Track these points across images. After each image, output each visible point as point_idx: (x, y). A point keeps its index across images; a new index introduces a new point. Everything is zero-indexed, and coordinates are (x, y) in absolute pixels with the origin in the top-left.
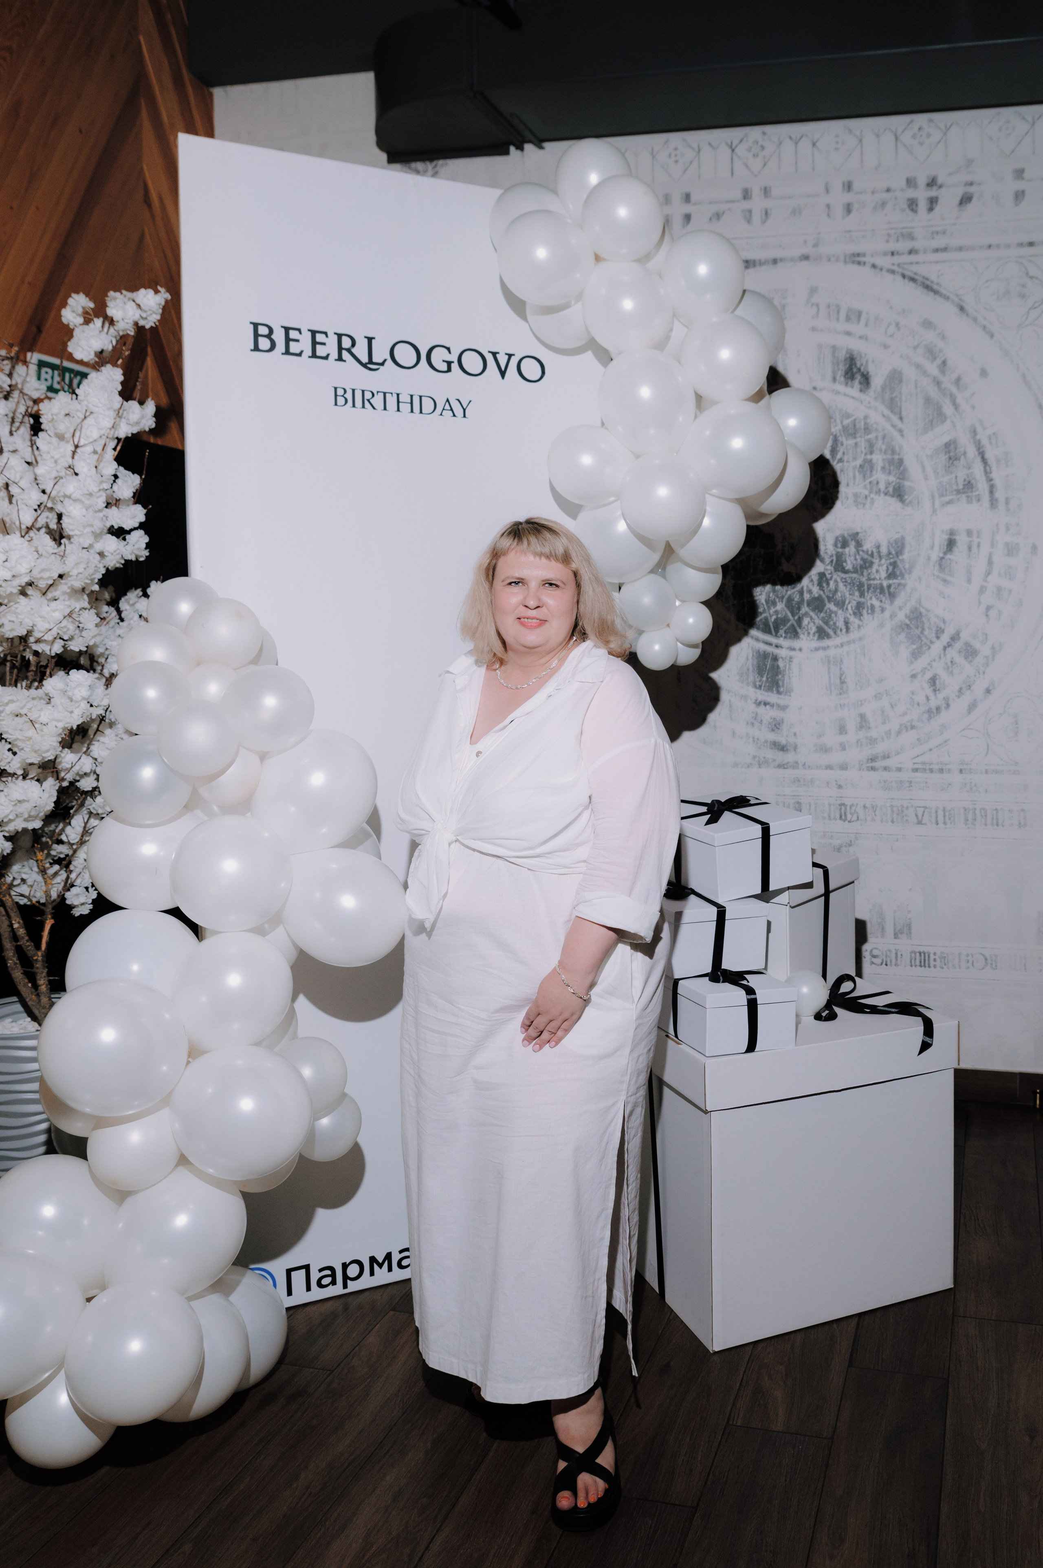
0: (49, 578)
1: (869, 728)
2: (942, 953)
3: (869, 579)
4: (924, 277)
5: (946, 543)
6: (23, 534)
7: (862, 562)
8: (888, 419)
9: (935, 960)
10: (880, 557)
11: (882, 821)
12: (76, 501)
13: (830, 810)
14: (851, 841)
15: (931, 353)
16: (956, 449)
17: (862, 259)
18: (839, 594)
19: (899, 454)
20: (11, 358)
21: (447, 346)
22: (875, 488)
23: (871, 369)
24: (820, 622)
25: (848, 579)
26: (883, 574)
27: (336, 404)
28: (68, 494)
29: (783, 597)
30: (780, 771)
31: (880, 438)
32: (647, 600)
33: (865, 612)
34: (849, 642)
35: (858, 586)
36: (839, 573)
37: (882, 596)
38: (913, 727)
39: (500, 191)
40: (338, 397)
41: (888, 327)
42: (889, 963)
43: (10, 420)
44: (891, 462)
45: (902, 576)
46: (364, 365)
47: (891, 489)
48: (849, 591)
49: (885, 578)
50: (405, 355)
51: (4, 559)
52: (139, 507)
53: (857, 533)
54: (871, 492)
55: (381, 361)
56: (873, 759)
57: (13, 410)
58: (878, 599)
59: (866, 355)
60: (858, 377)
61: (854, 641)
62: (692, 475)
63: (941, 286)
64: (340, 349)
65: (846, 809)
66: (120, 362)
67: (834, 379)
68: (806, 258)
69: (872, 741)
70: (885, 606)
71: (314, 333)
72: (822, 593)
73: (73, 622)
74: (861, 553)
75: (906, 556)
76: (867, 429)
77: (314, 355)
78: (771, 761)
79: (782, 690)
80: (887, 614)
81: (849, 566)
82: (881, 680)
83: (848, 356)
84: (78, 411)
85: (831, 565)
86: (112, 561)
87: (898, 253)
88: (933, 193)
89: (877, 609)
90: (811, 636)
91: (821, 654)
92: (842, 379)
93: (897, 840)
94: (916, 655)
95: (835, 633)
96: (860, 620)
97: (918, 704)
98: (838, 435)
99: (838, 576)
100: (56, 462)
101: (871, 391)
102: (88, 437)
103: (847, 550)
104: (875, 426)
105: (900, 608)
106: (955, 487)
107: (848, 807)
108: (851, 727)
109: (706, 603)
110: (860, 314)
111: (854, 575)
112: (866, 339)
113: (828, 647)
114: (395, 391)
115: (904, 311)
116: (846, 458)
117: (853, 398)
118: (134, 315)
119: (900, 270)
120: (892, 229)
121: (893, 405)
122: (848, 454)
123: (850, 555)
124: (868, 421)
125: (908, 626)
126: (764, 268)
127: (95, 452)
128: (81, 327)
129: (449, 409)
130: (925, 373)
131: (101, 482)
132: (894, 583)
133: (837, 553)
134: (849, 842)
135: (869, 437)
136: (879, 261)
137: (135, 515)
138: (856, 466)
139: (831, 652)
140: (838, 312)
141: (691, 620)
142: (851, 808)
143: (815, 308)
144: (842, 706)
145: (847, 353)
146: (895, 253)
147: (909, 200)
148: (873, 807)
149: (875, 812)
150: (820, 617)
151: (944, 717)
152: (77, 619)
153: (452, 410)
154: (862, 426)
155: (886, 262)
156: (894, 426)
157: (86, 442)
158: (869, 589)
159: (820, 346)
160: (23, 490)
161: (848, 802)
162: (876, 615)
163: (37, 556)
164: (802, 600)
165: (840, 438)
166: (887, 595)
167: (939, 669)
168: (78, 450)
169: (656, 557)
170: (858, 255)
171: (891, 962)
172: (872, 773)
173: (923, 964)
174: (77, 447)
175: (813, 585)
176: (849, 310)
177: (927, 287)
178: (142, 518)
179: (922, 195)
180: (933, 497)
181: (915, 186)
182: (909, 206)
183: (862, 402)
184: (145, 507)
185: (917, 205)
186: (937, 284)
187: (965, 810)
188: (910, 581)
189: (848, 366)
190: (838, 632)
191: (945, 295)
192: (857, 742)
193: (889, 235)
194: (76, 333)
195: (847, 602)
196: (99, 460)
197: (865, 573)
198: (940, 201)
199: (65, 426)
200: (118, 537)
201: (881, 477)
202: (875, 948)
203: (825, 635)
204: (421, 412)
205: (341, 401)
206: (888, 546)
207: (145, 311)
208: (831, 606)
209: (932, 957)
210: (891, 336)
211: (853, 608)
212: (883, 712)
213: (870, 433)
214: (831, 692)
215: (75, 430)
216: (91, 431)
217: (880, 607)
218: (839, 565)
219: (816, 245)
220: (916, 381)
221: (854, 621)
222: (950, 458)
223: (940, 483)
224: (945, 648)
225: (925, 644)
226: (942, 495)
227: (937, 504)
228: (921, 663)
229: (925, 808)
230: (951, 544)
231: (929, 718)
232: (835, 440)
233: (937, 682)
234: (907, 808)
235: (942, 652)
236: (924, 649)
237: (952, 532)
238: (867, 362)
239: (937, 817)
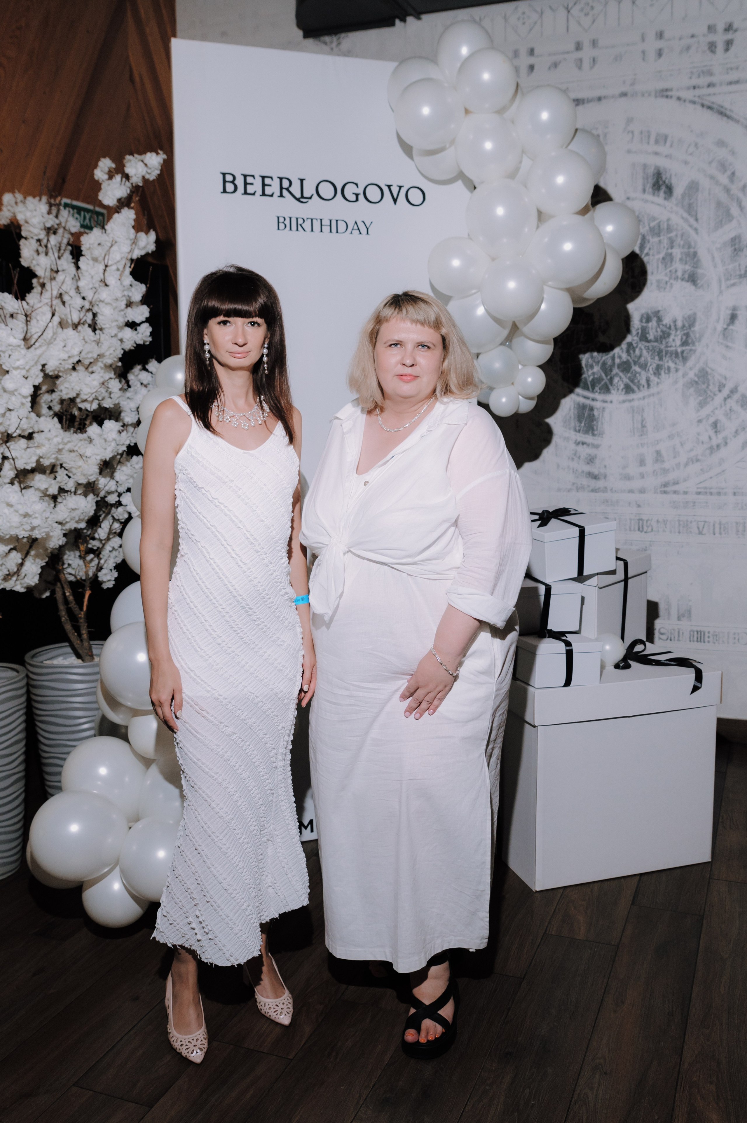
0: (91, 357)
1: (663, 461)
2: (715, 632)
3: (667, 347)
4: (719, 106)
5: (729, 317)
6: (74, 328)
7: (661, 334)
8: (686, 220)
9: (709, 637)
10: (676, 329)
11: (671, 532)
12: (106, 304)
13: (631, 523)
14: (646, 547)
15: (723, 166)
16: (740, 242)
17: (669, 93)
18: (643, 359)
19: (694, 248)
22: (674, 276)
23: (674, 181)
24: (627, 380)
25: (650, 347)
26: (678, 342)
27: (278, 229)
28: (101, 299)
29: (599, 362)
31: (679, 236)
32: (497, 365)
33: (662, 372)
34: (649, 396)
35: (658, 352)
36: (643, 342)
37: (676, 359)
38: (698, 460)
39: (396, 64)
40: (280, 224)
41: (689, 147)
42: (673, 639)
43: (58, 248)
44: (687, 254)
45: (693, 343)
46: (298, 200)
47: (686, 276)
48: (651, 356)
49: (680, 346)
50: (326, 190)
52: (145, 307)
53: (659, 311)
54: (670, 279)
55: (309, 196)
56: (666, 485)
57: (60, 242)
58: (673, 362)
59: (670, 170)
60: (663, 188)
61: (653, 395)
62: (534, 272)
63: (732, 111)
64: (281, 188)
65: (643, 523)
66: (133, 205)
67: (644, 191)
68: (625, 94)
69: (665, 471)
70: (678, 367)
72: (629, 358)
74: (661, 326)
75: (697, 328)
76: (669, 229)
78: (586, 486)
79: (596, 433)
80: (680, 373)
81: (651, 337)
82: (674, 425)
83: (656, 171)
84: (107, 241)
85: (638, 337)
86: (128, 345)
87: (699, 87)
88: (729, 36)
89: (673, 370)
90: (620, 391)
91: (627, 404)
92: (651, 190)
93: (683, 546)
95: (639, 389)
96: (659, 378)
97: (703, 443)
98: (646, 234)
99: (641, 345)
100: (91, 277)
101: (673, 199)
102: (113, 260)
103: (650, 324)
104: (675, 226)
105: (691, 369)
106: (738, 273)
107: (645, 521)
108: (649, 460)
109: (540, 367)
110: (666, 138)
111: (655, 344)
112: (671, 158)
113: (633, 400)
114: (319, 217)
115: (702, 134)
116: (651, 253)
117: (659, 205)
118: (143, 171)
119: (700, 101)
120: (694, 67)
121: (691, 210)
122: (653, 249)
123: (652, 328)
124: (670, 222)
125: (696, 383)
126: (591, 104)
127: (119, 269)
128: (106, 182)
130: (717, 183)
131: (122, 290)
132: (687, 350)
133: (643, 327)
134: (644, 548)
135: (671, 235)
136: (683, 94)
137: (143, 313)
138: (659, 259)
139: (635, 403)
140: (649, 137)
141: (530, 380)
142: (647, 522)
143: (630, 135)
144: (642, 445)
145: (655, 169)
146: (697, 87)
147: (709, 43)
148: (664, 521)
149: (665, 525)
150: (627, 377)
151: (723, 452)
154: (665, 227)
155: (688, 95)
156: (691, 226)
157: (112, 263)
158: (666, 354)
159: (634, 165)
160: (71, 297)
161: (645, 518)
162: (671, 375)
163: (84, 342)
164: (614, 364)
165: (647, 237)
166: (681, 359)
167: (720, 415)
168: (107, 269)
169: (505, 332)
170: (667, 90)
171: (674, 637)
172: (665, 495)
173: (699, 640)
174: (106, 266)
175: (623, 352)
176: (658, 135)
177: (721, 113)
178: (148, 315)
179: (720, 39)
180: (720, 281)
181: (715, 32)
182: (709, 49)
183: (665, 208)
184: (149, 307)
185: (715, 47)
186: (730, 110)
187: (737, 523)
188: (699, 348)
189: (655, 179)
190: (641, 388)
191: (736, 119)
192: (654, 472)
193: (692, 73)
194: (104, 185)
195: (649, 365)
196: (121, 274)
197: (664, 342)
198: (734, 43)
199: (97, 252)
200: (132, 328)
201: (679, 267)
202: (664, 628)
203: (631, 390)
204: (337, 232)
205: (282, 226)
206: (683, 321)
207: (150, 169)
208: (636, 368)
209: (707, 635)
210: (691, 154)
211: (654, 369)
212: (674, 449)
213: (671, 232)
214: (634, 434)
215: (105, 255)
216: (115, 255)
217: (675, 368)
218: (644, 337)
219: (631, 85)
220: (709, 189)
221: (654, 379)
222: (735, 250)
223: (727, 269)
224: (725, 399)
225: (710, 396)
226: (727, 279)
227: (723, 287)
228: (707, 410)
229: (705, 522)
230: (733, 318)
231: (711, 453)
232: (644, 238)
233: (718, 425)
234: (691, 522)
235: (723, 402)
236: (709, 400)
237: (734, 309)
238: (671, 176)
239: (714, 529)
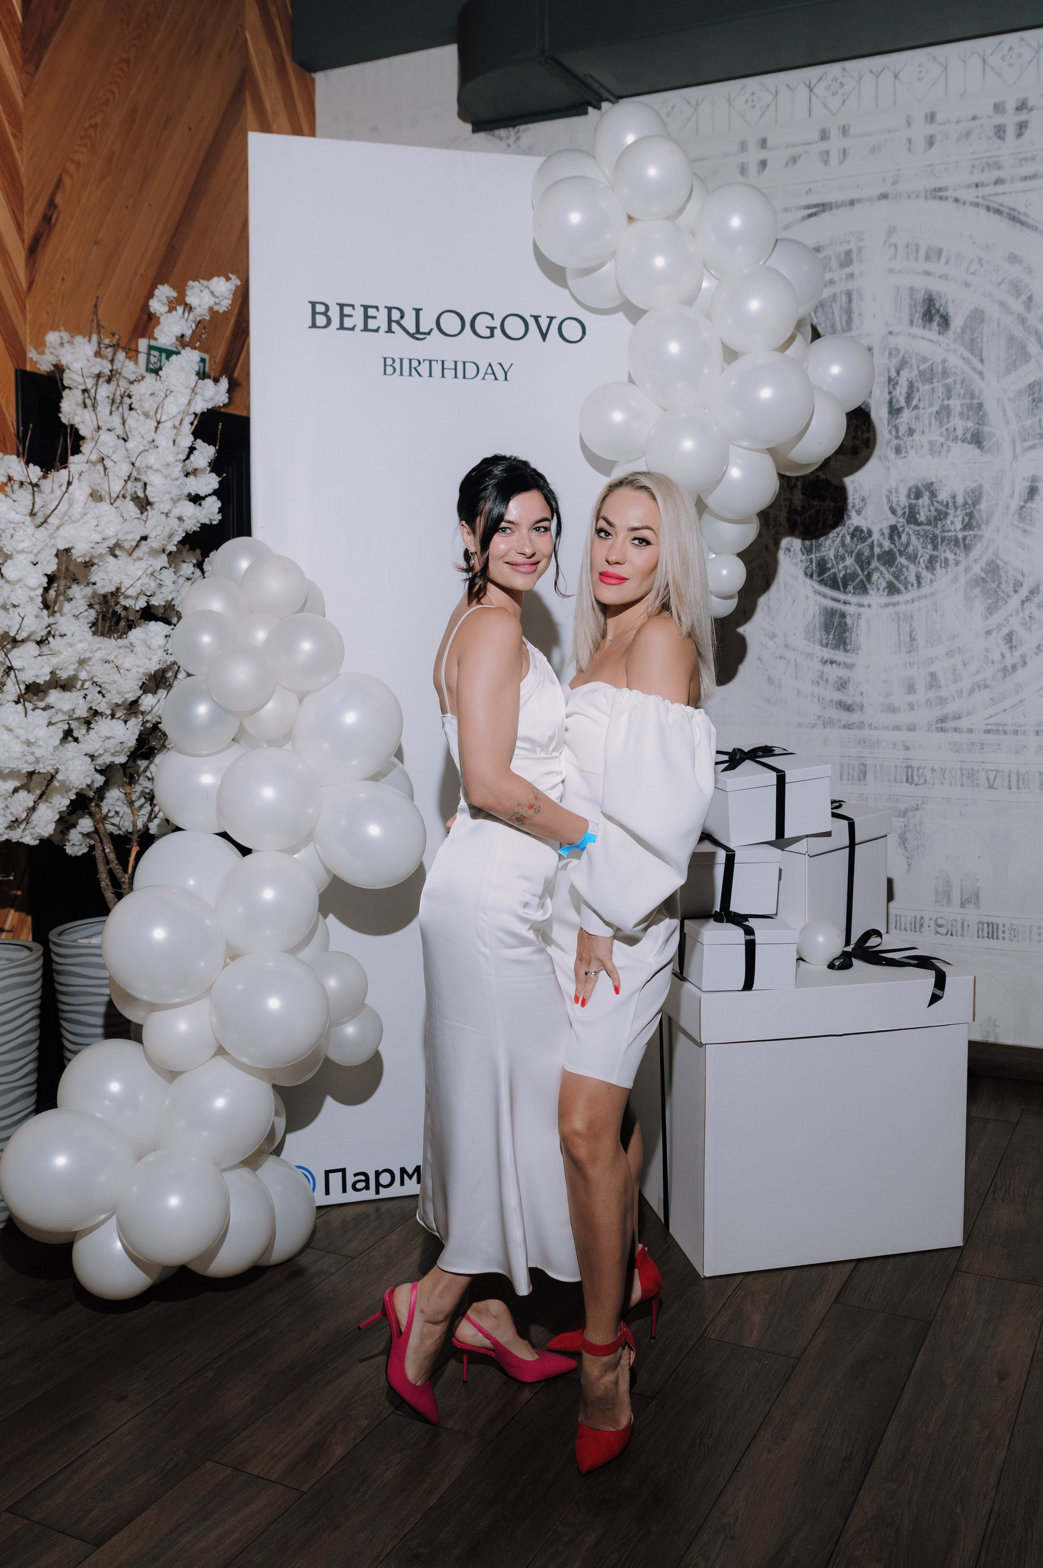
0: (133, 540)
1: (940, 687)
2: (1012, 924)
3: (943, 531)
4: (1010, 208)
5: (1027, 491)
6: (112, 502)
7: (936, 514)
8: (967, 361)
9: (1004, 932)
10: (956, 508)
11: (951, 785)
12: (157, 470)
13: (896, 772)
14: (918, 805)
15: (1016, 289)
16: (1040, 390)
17: (943, 194)
18: (911, 548)
19: (978, 398)
20: (113, 346)
21: (491, 313)
22: (952, 435)
23: (951, 310)
24: (891, 577)
25: (920, 531)
26: (959, 525)
27: (385, 373)
28: (150, 465)
29: (852, 552)
30: (846, 732)
31: (958, 382)
33: (938, 566)
34: (920, 598)
35: (931, 538)
36: (912, 526)
37: (956, 548)
38: (986, 686)
39: (542, 159)
40: (387, 367)
41: (970, 263)
42: (954, 933)
43: (111, 401)
44: (970, 407)
45: (979, 527)
46: (412, 336)
47: (969, 436)
48: (922, 544)
49: (960, 530)
50: (451, 323)
51: (96, 524)
52: (214, 475)
53: (932, 483)
54: (947, 440)
55: (427, 331)
56: (943, 720)
57: (113, 392)
58: (952, 552)
59: (945, 295)
60: (937, 318)
61: (926, 596)
62: (716, 428)
63: (1028, 216)
64: (390, 321)
65: (913, 772)
66: (198, 344)
67: (911, 322)
68: (884, 196)
69: (943, 701)
70: (959, 559)
71: (366, 308)
72: (893, 546)
73: (155, 581)
74: (935, 504)
75: (983, 506)
76: (945, 374)
77: (366, 329)
78: (836, 721)
79: (849, 647)
80: (961, 567)
81: (922, 518)
82: (953, 637)
83: (926, 297)
84: (160, 390)
85: (904, 518)
86: (189, 525)
87: (983, 184)
88: (1023, 117)
89: (951, 562)
90: (881, 591)
91: (891, 609)
92: (920, 321)
93: (967, 804)
94: (991, 610)
95: (906, 588)
96: (933, 574)
97: (993, 662)
98: (914, 381)
99: (910, 529)
100: (142, 437)
101: (950, 334)
102: (168, 414)
103: (920, 501)
104: (953, 369)
105: (976, 561)
106: (1038, 431)
107: (916, 769)
108: (921, 686)
110: (940, 251)
111: (928, 528)
112: (946, 279)
113: (898, 603)
114: (440, 358)
115: (988, 246)
116: (921, 405)
117: (931, 341)
118: (209, 301)
119: (985, 203)
120: (977, 159)
121: (974, 347)
122: (924, 401)
123: (923, 507)
124: (946, 364)
125: (983, 580)
126: (840, 210)
127: (175, 427)
128: (165, 315)
129: (491, 372)
130: (1009, 311)
131: (178, 453)
132: (970, 535)
133: (910, 504)
134: (915, 806)
135: (947, 381)
136: (962, 194)
137: (209, 482)
138: (932, 413)
139: (902, 608)
140: (917, 252)
141: (726, 573)
142: (918, 770)
143: (893, 248)
144: (911, 664)
145: (925, 293)
146: (980, 184)
147: (996, 126)
148: (942, 769)
149: (943, 774)
150: (891, 572)
151: (1021, 675)
152: (159, 577)
153: (494, 373)
154: (940, 371)
155: (970, 195)
156: (974, 369)
157: (167, 418)
158: (942, 541)
159: (897, 289)
160: (116, 463)
161: (915, 764)
162: (949, 569)
163: (122, 521)
164: (873, 554)
165: (916, 384)
166: (962, 547)
167: (1016, 624)
168: (160, 426)
170: (940, 190)
171: (957, 931)
172: (942, 734)
173: (990, 936)
174: (159, 423)
175: (884, 538)
176: (929, 248)
177: (1013, 219)
178: (216, 486)
179: (1010, 120)
180: (1014, 443)
181: (1004, 111)
182: (996, 134)
183: (940, 345)
184: (219, 475)
185: (1004, 132)
186: (1025, 214)
187: (1041, 774)
188: (987, 533)
189: (926, 307)
190: (910, 587)
191: (1033, 226)
192: (927, 702)
193: (973, 166)
194: (162, 320)
195: (919, 555)
196: (177, 434)
197: (939, 524)
198: (1030, 125)
199: (149, 405)
200: (195, 503)
201: (959, 424)
202: (942, 918)
203: (895, 591)
204: (464, 377)
205: (390, 370)
206: (965, 496)
207: (218, 298)
208: (902, 560)
209: (1001, 928)
210: (973, 273)
211: (926, 562)
212: (955, 670)
213: (948, 377)
214: (900, 650)
215: (157, 408)
216: (171, 409)
217: (954, 560)
218: (911, 517)
219: (894, 183)
220: (999, 319)
221: (926, 575)
222: (1034, 400)
223: (1022, 427)
224: (1023, 603)
225: (1002, 598)
226: (1024, 440)
227: (1019, 449)
228: (997, 618)
229: (998, 771)
230: (1032, 492)
231: (1005, 677)
232: (911, 386)
233: (1014, 638)
234: (978, 771)
235: (1020, 606)
236: (1000, 603)
237: (1034, 479)
238: (947, 302)
239: (1010, 781)
